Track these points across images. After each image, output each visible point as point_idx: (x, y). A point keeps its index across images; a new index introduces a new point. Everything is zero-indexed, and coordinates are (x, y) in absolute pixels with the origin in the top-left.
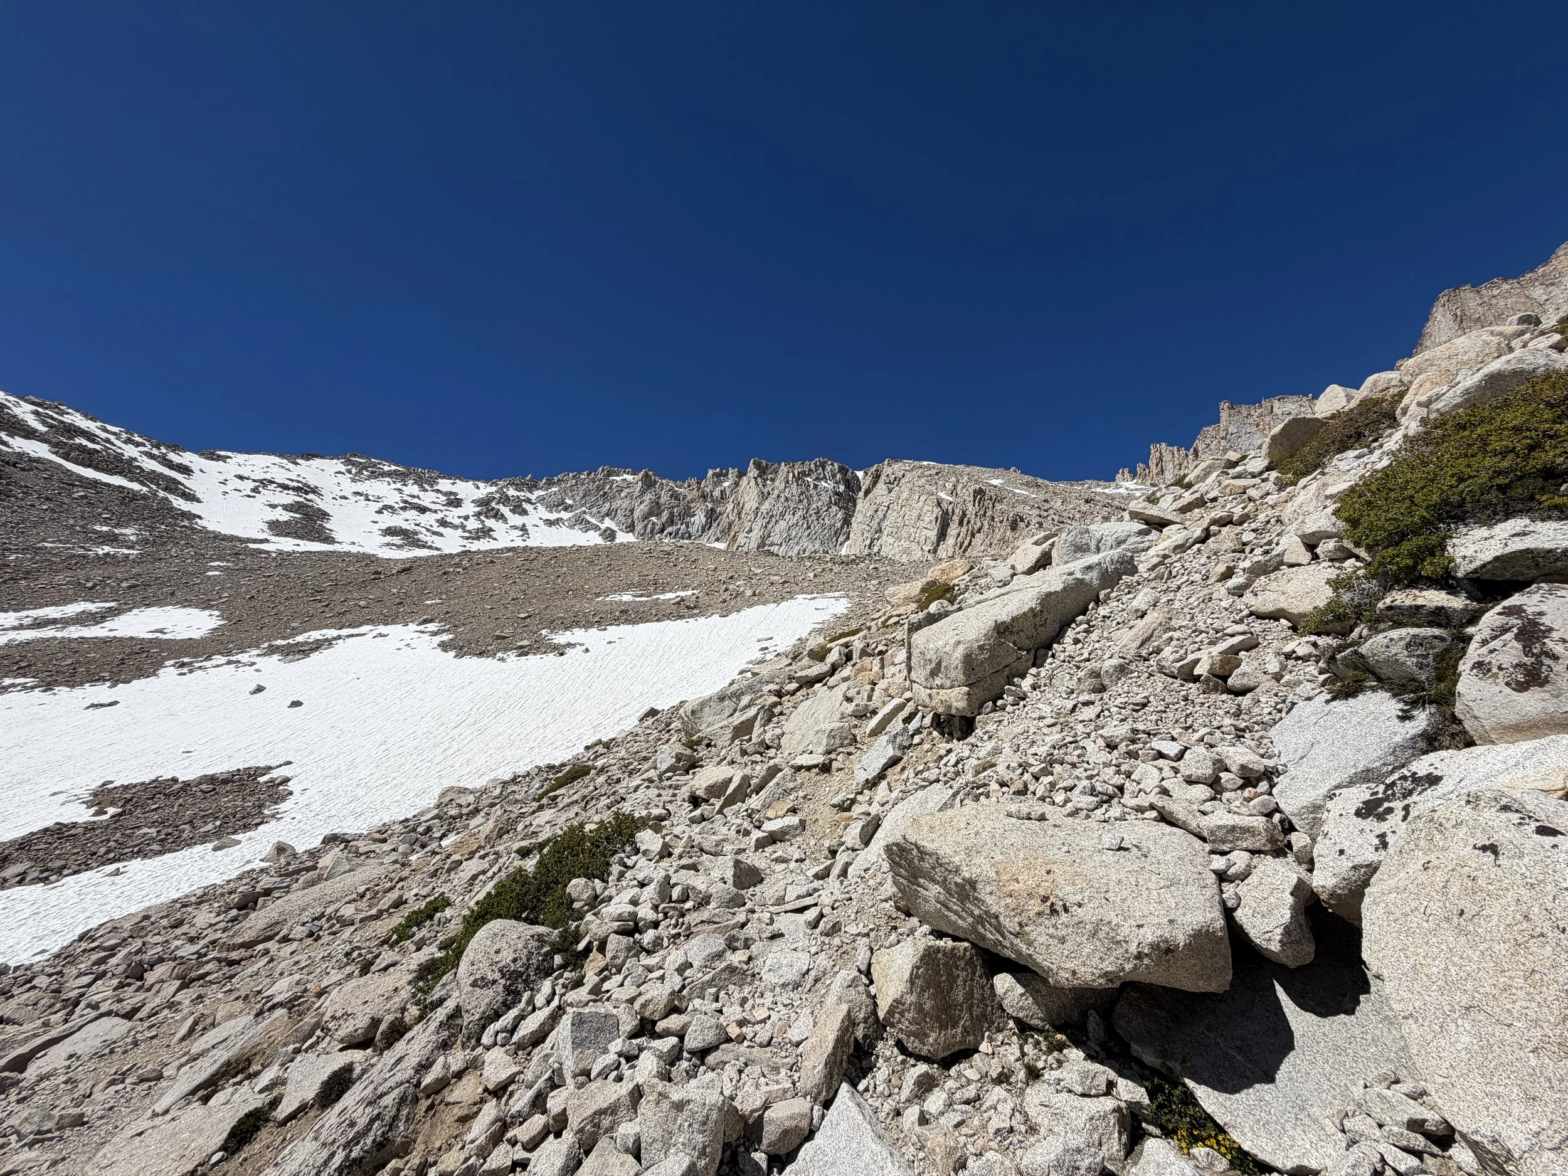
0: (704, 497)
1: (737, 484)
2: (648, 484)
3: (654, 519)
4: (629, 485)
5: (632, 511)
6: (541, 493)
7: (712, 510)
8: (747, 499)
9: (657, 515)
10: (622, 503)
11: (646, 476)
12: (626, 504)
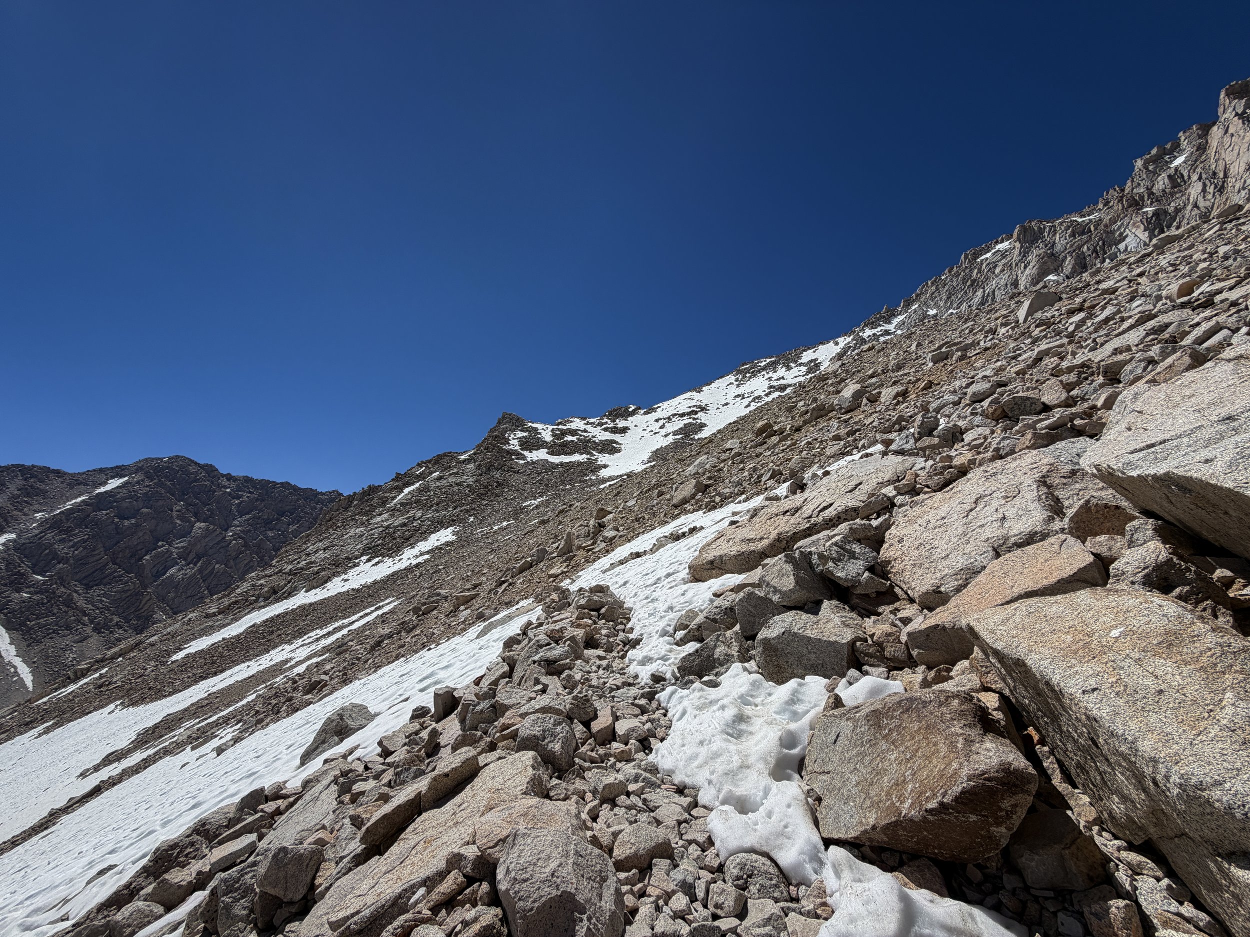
0: (1136, 204)
1: (1202, 148)
2: (1030, 239)
3: (1051, 277)
4: (1004, 254)
5: (1015, 284)
6: (901, 318)
7: (1156, 214)
8: (1228, 157)
9: (1056, 271)
10: (999, 282)
11: (1024, 230)
12: (1004, 279)
